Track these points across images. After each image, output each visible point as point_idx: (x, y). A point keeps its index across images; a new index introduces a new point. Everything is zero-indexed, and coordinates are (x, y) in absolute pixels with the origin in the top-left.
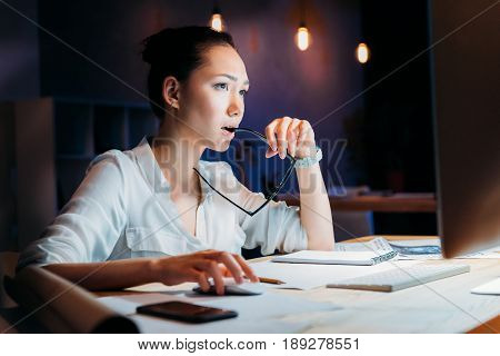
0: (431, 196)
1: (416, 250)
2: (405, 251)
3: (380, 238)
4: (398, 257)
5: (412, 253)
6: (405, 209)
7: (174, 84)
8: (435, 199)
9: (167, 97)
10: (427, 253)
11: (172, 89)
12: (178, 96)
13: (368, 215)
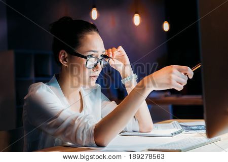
0: (200, 97)
1: (193, 128)
2: (188, 128)
3: (175, 122)
4: (184, 132)
5: (192, 129)
6: (187, 104)
7: (65, 54)
8: (202, 98)
9: (61, 61)
10: (199, 130)
11: (64, 56)
12: (67, 60)
13: (170, 107)
